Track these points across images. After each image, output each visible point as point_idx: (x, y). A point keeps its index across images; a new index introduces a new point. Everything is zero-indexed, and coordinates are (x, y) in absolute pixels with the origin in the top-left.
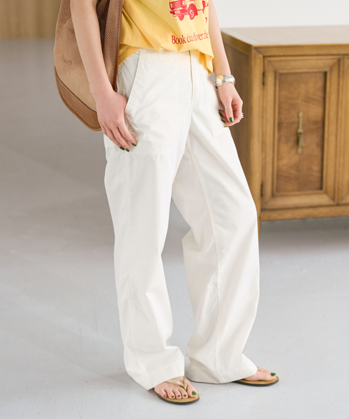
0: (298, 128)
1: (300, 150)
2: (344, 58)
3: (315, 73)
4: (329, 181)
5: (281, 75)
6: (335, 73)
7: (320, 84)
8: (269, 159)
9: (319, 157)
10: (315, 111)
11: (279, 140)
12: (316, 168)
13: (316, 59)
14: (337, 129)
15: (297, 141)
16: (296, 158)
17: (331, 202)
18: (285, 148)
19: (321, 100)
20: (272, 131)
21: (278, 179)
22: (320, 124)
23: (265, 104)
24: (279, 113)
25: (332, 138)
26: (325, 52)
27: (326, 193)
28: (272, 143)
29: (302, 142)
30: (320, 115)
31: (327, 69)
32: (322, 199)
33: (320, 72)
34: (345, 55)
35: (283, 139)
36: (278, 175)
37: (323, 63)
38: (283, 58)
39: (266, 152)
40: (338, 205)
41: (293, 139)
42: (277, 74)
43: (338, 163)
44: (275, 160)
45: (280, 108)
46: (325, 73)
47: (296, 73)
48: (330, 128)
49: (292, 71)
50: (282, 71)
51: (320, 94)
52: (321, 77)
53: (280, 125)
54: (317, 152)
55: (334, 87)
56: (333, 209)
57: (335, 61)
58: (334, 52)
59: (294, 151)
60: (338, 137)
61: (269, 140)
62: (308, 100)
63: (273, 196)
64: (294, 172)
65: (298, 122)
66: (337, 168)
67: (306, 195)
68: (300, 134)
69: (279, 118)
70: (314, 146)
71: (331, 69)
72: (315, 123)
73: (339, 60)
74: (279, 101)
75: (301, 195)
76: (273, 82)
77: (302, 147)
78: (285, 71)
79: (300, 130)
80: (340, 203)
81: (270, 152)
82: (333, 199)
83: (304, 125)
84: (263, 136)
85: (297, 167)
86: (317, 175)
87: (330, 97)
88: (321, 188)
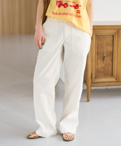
0: (104, 54)
1: (105, 62)
2: (120, 30)
3: (110, 35)
4: (115, 73)
5: (98, 36)
6: (117, 35)
7: (112, 39)
8: (94, 65)
9: (111, 65)
10: (110, 49)
11: (97, 58)
12: (110, 68)
13: (110, 31)
14: (118, 55)
15: (104, 59)
16: (103, 65)
17: (116, 81)
18: (99, 61)
19: (112, 45)
20: (95, 55)
21: (97, 72)
22: (112, 53)
23: (92, 46)
24: (97, 49)
25: (116, 58)
26: (113, 28)
27: (114, 77)
28: (95, 60)
29: (105, 60)
30: (112, 50)
31: (114, 34)
32: (113, 79)
33: (111, 35)
34: (120, 29)
35: (99, 58)
36: (97, 71)
37: (112, 32)
38: (99, 30)
39: (93, 63)
40: (118, 82)
41: (102, 58)
42: (97, 36)
43: (118, 66)
44: (96, 65)
45: (97, 47)
46: (113, 35)
47: (103, 35)
48: (115, 55)
49: (102, 34)
50: (98, 35)
51: (112, 43)
52: (112, 36)
53: (98, 53)
54: (111, 63)
55: (117, 40)
56: (116, 83)
57: (117, 31)
58: (116, 28)
59: (102, 62)
60: (118, 58)
61: (94, 59)
62: (107, 45)
63: (95, 78)
64: (103, 70)
65: (104, 52)
66: (118, 69)
67: (107, 78)
68: (105, 56)
69: (97, 51)
70: (110, 61)
71: (115, 34)
72: (110, 53)
73: (118, 31)
74: (97, 45)
75: (105, 78)
76: (95, 38)
77: (105, 61)
78: (99, 35)
79: (105, 55)
80: (119, 81)
81: (94, 63)
82: (116, 79)
83: (106, 53)
84: (92, 57)
85: (104, 68)
86: (111, 71)
87: (115, 44)
88: (112, 76)
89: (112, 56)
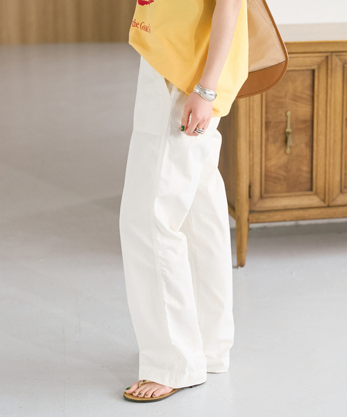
0: (286, 128)
1: (288, 150)
2: (331, 56)
3: (303, 70)
4: (319, 182)
6: (323, 70)
7: (308, 82)
8: (257, 160)
9: (309, 158)
10: (303, 110)
11: (267, 139)
12: (305, 168)
13: (304, 57)
15: (286, 141)
16: (284, 158)
17: (322, 204)
18: (272, 148)
19: (309, 98)
20: (259, 130)
21: (266, 180)
22: (309, 123)
24: (266, 112)
25: (322, 138)
26: (312, 49)
27: (316, 194)
28: (260, 144)
29: (290, 142)
30: (309, 114)
31: (315, 67)
32: (313, 200)
33: (308, 70)
34: (332, 52)
35: (271, 140)
36: (266, 175)
37: (310, 61)
39: (253, 152)
40: (329, 206)
41: (281, 138)
43: (327, 162)
44: (264, 160)
45: (267, 107)
46: (313, 71)
48: (319, 127)
51: (308, 92)
52: (308, 74)
53: (268, 124)
54: (307, 152)
55: (323, 84)
56: (323, 210)
57: (323, 58)
58: (322, 49)
59: (282, 151)
60: (328, 136)
61: (256, 140)
62: (296, 99)
63: (261, 197)
64: (283, 173)
65: (286, 122)
66: (327, 168)
67: (296, 196)
68: (288, 133)
69: (267, 118)
70: (303, 146)
72: (304, 122)
73: (327, 57)
74: (266, 100)
75: (290, 196)
77: (291, 147)
79: (289, 130)
80: (331, 204)
81: (257, 152)
82: (324, 201)
83: (292, 125)
84: (250, 135)
85: (286, 167)
86: (308, 175)
87: (318, 96)
88: (311, 189)
89: (309, 133)
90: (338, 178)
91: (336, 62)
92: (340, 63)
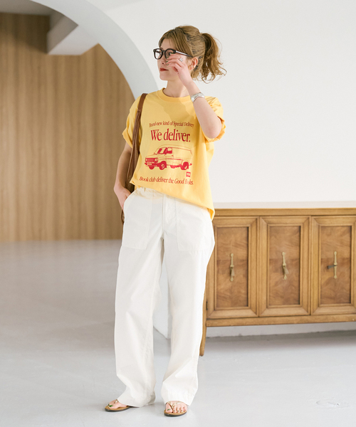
0: (230, 264)
1: (232, 279)
2: (259, 218)
3: (241, 227)
4: (252, 301)
5: (218, 228)
6: (254, 227)
7: (245, 235)
8: (212, 285)
9: (245, 284)
10: (242, 253)
12: (243, 291)
13: (241, 219)
15: (230, 273)
16: (229, 284)
17: (254, 315)
18: (222, 278)
19: (245, 246)
20: (213, 265)
21: (217, 298)
22: (245, 262)
24: (218, 254)
25: (254, 271)
26: (247, 214)
27: (251, 308)
28: (213, 274)
29: (233, 274)
30: (245, 256)
31: (249, 225)
32: (249, 313)
33: (244, 227)
34: (260, 216)
35: (220, 272)
36: (217, 295)
37: (246, 221)
38: (219, 217)
39: (209, 280)
40: (259, 317)
41: (227, 271)
42: (216, 228)
43: (258, 288)
44: (216, 285)
45: (218, 251)
46: (248, 228)
47: (229, 227)
48: (252, 265)
49: (226, 226)
50: (219, 226)
51: (245, 242)
52: (245, 229)
53: (218, 262)
54: (244, 280)
55: (254, 237)
56: (256, 319)
57: (254, 220)
58: (253, 214)
59: (228, 280)
60: (258, 271)
61: (211, 272)
62: (237, 245)
63: (215, 310)
64: (228, 294)
65: (231, 260)
66: (258, 292)
67: (237, 309)
68: (232, 268)
69: (218, 258)
70: (242, 276)
72: (243, 260)
73: (256, 219)
74: (217, 246)
75: (233, 310)
77: (233, 277)
78: (222, 226)
79: (232, 266)
80: (260, 315)
81: (212, 280)
82: (256, 313)
83: (234, 262)
85: (230, 290)
86: (245, 296)
87: (251, 244)
88: (248, 306)
89: (246, 268)
90: (265, 298)
91: (263, 222)
92: (265, 223)
